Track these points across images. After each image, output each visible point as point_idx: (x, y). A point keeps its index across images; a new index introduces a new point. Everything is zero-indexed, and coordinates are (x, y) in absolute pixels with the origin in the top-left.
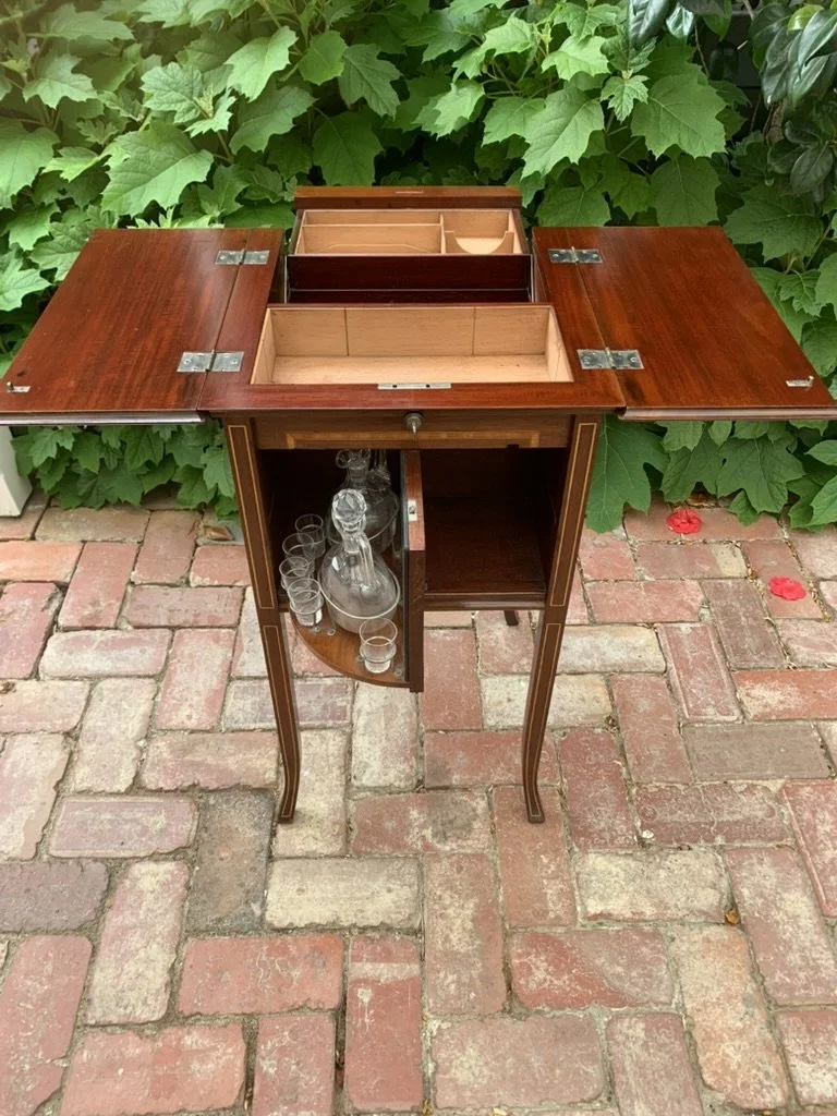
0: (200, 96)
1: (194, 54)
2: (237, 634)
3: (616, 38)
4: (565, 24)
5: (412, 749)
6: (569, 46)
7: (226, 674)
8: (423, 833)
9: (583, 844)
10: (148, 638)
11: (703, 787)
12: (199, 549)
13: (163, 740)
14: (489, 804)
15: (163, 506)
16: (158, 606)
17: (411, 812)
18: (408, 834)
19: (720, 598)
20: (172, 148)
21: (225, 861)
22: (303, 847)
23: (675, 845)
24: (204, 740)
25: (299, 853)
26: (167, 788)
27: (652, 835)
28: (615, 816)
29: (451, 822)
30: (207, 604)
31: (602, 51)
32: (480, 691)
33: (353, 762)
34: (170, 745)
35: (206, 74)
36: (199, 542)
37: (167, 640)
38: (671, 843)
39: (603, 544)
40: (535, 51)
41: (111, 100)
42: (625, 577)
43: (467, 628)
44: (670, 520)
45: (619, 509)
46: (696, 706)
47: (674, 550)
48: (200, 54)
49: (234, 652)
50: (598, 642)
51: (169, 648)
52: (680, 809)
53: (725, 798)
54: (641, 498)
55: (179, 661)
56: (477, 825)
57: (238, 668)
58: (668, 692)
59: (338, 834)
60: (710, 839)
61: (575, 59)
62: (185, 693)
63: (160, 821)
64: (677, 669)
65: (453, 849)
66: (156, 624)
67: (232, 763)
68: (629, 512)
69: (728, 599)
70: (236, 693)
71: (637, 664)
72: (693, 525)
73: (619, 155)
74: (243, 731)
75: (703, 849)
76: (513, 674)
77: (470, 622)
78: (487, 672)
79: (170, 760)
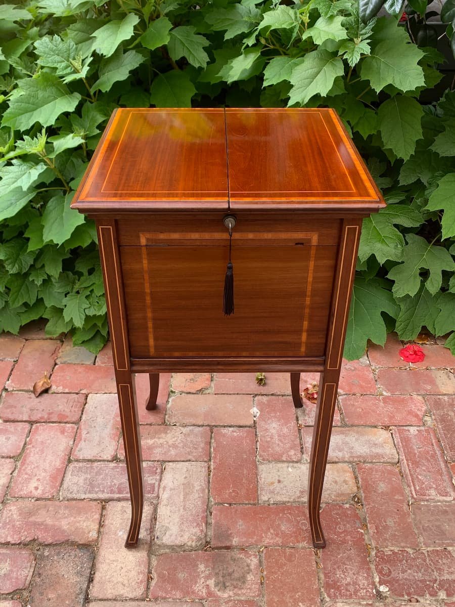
0: (74, 59)
1: (72, 33)
2: (78, 429)
3: (350, 17)
4: (317, 8)
5: (202, 518)
6: (320, 23)
7: (67, 457)
8: (208, 583)
9: (333, 594)
10: (12, 429)
11: (427, 551)
12: (57, 366)
13: (14, 505)
14: (260, 562)
15: (34, 336)
16: (22, 407)
17: (199, 566)
18: (196, 583)
19: (439, 409)
20: (54, 90)
21: (52, 601)
22: (113, 591)
23: (406, 597)
24: (45, 506)
25: (110, 596)
26: (13, 542)
27: (387, 589)
28: (358, 573)
29: (230, 575)
30: (58, 405)
31: (343, 25)
32: (257, 474)
33: (157, 527)
34: (20, 509)
35: (80, 45)
36: (57, 361)
37: (26, 431)
38: (403, 596)
39: (353, 369)
40: (298, 28)
41: (17, 63)
42: (368, 393)
43: (250, 427)
44: (402, 353)
45: (364, 343)
46: (421, 488)
47: (404, 373)
48: (76, 32)
49: (74, 441)
50: (347, 439)
51: (27, 437)
52: (410, 569)
53: (444, 561)
54: (380, 335)
55: (33, 447)
56: (250, 577)
57: (76, 453)
58: (400, 477)
59: (141, 582)
60: (434, 594)
61: (325, 31)
62: (36, 469)
63: (5, 567)
64: (407, 460)
65: (230, 596)
66: (19, 419)
67: (64, 524)
68: (371, 345)
69: (445, 410)
70: (73, 471)
71: (378, 456)
72: (418, 356)
73: (358, 98)
74: (76, 499)
75: (428, 602)
76: (283, 462)
77: (253, 422)
78: (264, 460)
79: (18, 521)
